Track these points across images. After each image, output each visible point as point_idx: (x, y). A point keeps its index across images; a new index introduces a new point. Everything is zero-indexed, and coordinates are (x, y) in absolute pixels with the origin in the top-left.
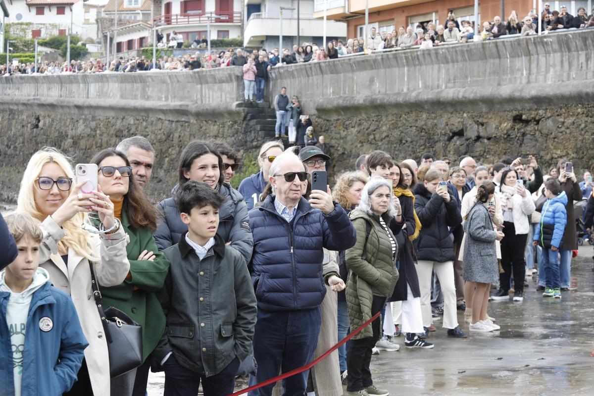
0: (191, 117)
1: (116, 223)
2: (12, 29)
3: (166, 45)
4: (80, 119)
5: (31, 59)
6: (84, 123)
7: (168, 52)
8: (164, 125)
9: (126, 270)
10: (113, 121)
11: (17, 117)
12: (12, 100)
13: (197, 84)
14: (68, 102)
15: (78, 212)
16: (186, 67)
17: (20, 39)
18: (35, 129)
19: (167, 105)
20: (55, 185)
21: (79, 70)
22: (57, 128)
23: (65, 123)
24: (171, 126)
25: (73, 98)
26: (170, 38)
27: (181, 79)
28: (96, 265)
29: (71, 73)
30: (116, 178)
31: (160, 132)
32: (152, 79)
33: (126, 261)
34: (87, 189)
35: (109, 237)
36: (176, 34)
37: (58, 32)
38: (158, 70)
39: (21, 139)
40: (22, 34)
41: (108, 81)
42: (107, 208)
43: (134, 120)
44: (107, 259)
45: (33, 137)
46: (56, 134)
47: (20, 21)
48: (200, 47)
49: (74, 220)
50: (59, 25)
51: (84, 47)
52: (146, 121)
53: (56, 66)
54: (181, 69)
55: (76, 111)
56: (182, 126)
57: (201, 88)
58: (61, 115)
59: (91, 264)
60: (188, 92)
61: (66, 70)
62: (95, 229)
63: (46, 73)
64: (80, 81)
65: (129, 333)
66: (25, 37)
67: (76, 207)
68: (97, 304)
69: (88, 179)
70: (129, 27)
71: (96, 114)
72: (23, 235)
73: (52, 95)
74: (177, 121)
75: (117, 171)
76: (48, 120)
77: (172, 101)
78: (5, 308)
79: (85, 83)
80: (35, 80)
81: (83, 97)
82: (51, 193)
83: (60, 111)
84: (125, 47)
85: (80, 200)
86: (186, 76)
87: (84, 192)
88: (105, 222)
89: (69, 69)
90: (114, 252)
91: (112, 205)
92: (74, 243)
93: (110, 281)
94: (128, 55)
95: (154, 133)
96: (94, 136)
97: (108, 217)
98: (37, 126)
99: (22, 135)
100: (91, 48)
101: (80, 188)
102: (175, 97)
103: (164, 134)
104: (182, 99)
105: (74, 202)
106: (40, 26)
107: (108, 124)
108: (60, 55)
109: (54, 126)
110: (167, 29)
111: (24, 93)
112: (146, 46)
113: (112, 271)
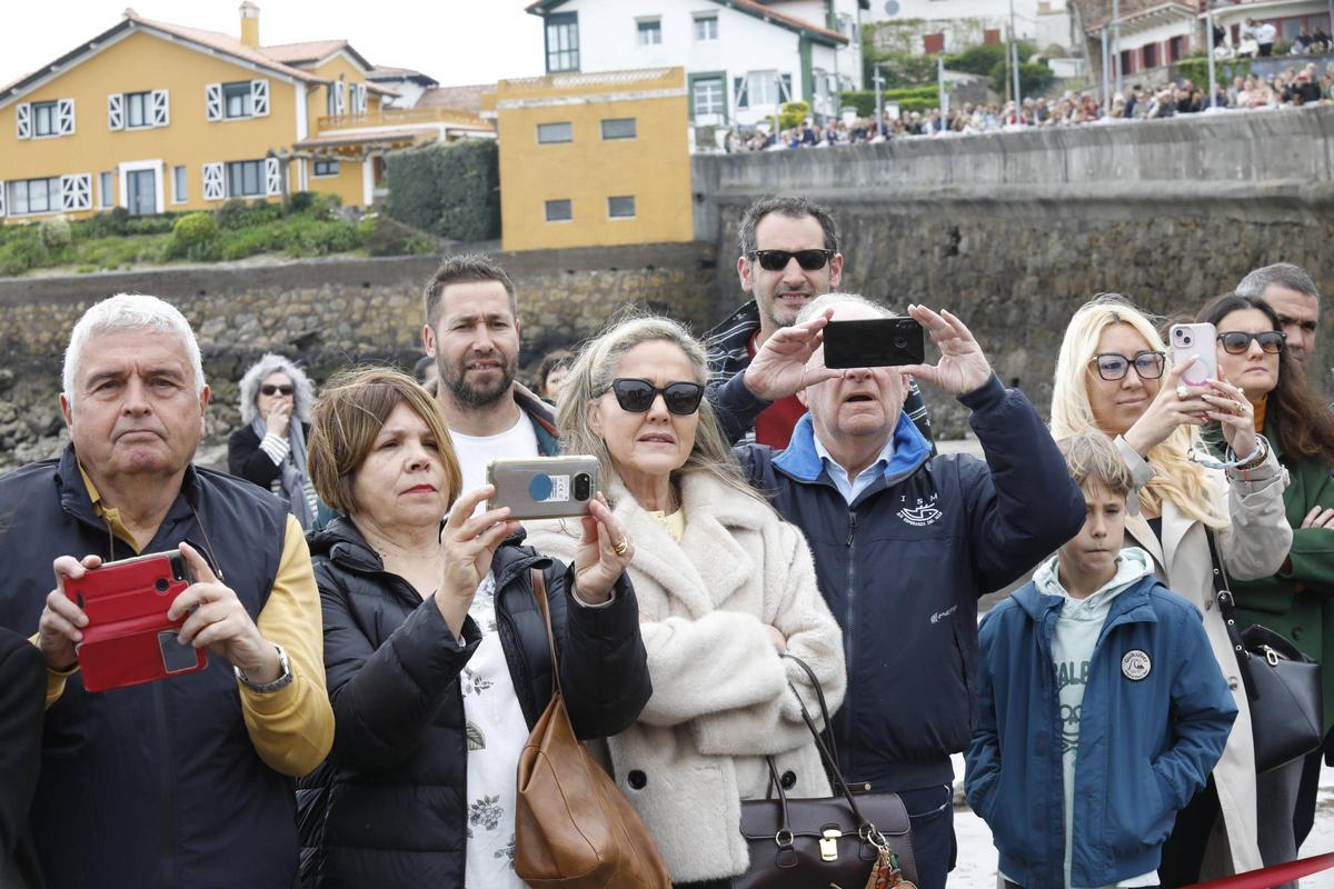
0: (1304, 212)
1: (1260, 445)
2: (877, 37)
3: (1233, 51)
4: (1052, 230)
5: (927, 101)
6: (1060, 238)
7: (1239, 67)
8: (1244, 233)
9: (1285, 545)
10: (1126, 231)
11: (906, 232)
12: (894, 195)
13: (1315, 137)
14: (1023, 193)
15: (1178, 425)
16: (1286, 99)
17: (898, 56)
18: (950, 259)
19: (1248, 189)
20: (1132, 369)
21: (1043, 118)
22: (1001, 252)
23: (1018, 241)
24: (1262, 235)
25: (1033, 184)
26: (1241, 34)
27: (1277, 128)
28: (1222, 536)
29: (1025, 127)
30: (1253, 358)
31: (1235, 250)
32: (1211, 131)
33: (1284, 524)
34: (1196, 376)
35: (1246, 476)
36: (1253, 23)
37: (982, 36)
38: (1222, 111)
39: (919, 282)
40: (900, 45)
41: (1110, 142)
42: (1239, 413)
43: (1175, 225)
44: (1244, 522)
45: (947, 276)
46: (1000, 267)
47: (895, 17)
48: (1311, 51)
49: (1171, 442)
50: (984, 20)
51: (1043, 67)
52: (1204, 227)
53: (988, 113)
54: (1273, 105)
55: (1042, 212)
56: (1286, 233)
57: (1326, 147)
58: (1009, 222)
59: (1210, 533)
60: (1296, 155)
61: (1013, 122)
62: (1214, 460)
63: (967, 131)
64: (1046, 143)
65: (1293, 677)
66: (909, 51)
67: (1175, 414)
68: (1226, 619)
69: (1197, 356)
70: (1144, 16)
71: (1089, 217)
72: (1085, 479)
73: (986, 178)
74: (1275, 224)
75: (1254, 342)
76: (978, 236)
77: (1259, 179)
78: (1054, 630)
79: (1059, 148)
80: (943, 147)
81: (1056, 181)
82: (1126, 385)
83: (1005, 213)
84: (1137, 62)
85: (1183, 400)
86: (1289, 119)
87: (1189, 384)
88: (1236, 444)
89: (1018, 119)
90: (1257, 507)
91: (1249, 408)
92: (1174, 490)
93: (1252, 568)
94: (1149, 78)
95: (1223, 254)
96: (1086, 268)
97: (1243, 433)
98: (954, 251)
99: (922, 272)
100: (1060, 68)
101: (1181, 375)
102: (1265, 170)
103: (1246, 254)
104: (1282, 173)
105: (1170, 405)
106: (941, 25)
107: (1117, 239)
108: (990, 87)
109: (993, 249)
110: (1231, 14)
111: (921, 178)
112: (1187, 57)
113: (1256, 547)
